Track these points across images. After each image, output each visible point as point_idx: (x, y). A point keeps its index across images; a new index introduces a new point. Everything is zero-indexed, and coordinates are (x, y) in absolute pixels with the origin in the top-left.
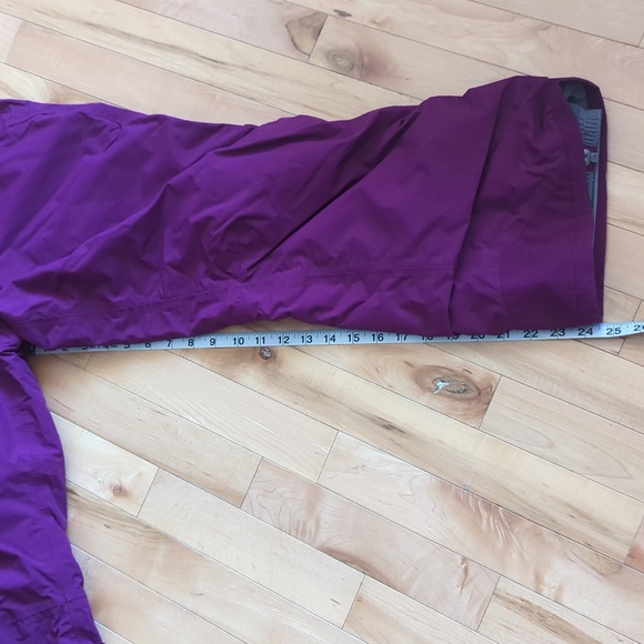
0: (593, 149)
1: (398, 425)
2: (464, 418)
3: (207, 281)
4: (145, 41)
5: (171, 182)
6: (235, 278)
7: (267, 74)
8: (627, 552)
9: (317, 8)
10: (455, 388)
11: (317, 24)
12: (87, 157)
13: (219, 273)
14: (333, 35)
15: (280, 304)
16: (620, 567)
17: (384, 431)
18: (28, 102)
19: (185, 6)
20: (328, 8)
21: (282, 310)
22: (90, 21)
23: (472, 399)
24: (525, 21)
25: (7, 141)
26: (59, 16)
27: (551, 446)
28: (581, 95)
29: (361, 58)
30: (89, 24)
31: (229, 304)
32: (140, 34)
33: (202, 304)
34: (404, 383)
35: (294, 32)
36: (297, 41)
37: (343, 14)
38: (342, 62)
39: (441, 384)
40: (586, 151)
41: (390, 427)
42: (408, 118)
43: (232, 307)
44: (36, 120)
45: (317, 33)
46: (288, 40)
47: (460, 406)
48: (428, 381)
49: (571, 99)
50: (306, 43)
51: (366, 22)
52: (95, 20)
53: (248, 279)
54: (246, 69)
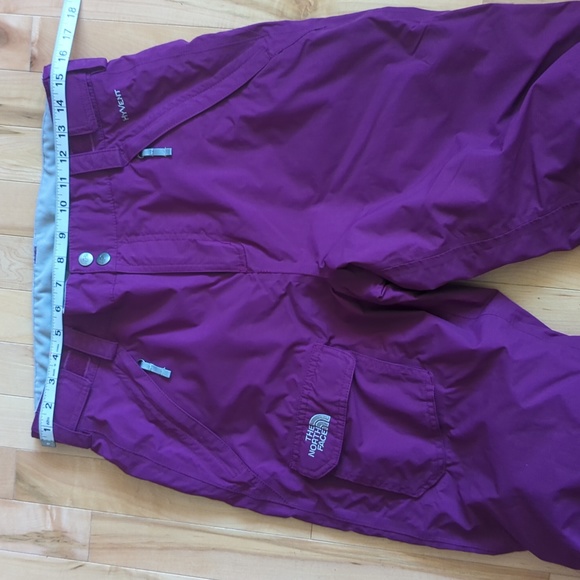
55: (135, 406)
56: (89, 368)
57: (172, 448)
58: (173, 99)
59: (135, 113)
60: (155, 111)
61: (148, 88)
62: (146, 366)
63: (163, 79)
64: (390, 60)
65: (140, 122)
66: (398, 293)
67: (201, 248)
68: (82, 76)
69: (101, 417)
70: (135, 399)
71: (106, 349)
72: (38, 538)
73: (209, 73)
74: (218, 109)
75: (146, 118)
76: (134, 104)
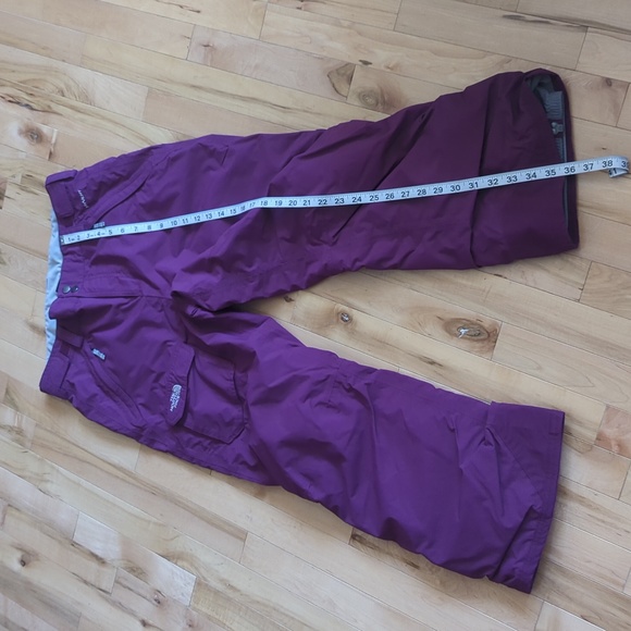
0: (559, 122)
1: (437, 361)
2: (481, 352)
3: (309, 247)
4: (233, 96)
5: (273, 181)
6: (326, 243)
7: (320, 114)
8: (595, 436)
9: (347, 60)
10: (473, 333)
11: (349, 72)
12: (212, 173)
13: (316, 241)
14: (361, 80)
15: (356, 260)
16: (592, 447)
17: (429, 366)
18: (163, 145)
19: (257, 67)
20: (355, 59)
21: (358, 264)
22: (194, 84)
23: (484, 340)
24: (493, 57)
25: (157, 176)
26: (172, 82)
27: (540, 368)
28: (547, 81)
29: (383, 96)
30: (194, 86)
31: (324, 262)
32: (229, 91)
33: (308, 264)
34: (439, 332)
35: (334, 80)
36: (337, 87)
37: (366, 63)
38: (371, 101)
39: (463, 331)
40: (554, 124)
41: (432, 363)
42: (427, 113)
43: (326, 265)
44: (171, 156)
45: (350, 79)
46: (331, 86)
47: (478, 345)
48: (454, 329)
49: (540, 85)
50: (343, 88)
51: (383, 68)
52: (197, 83)
53: (335, 243)
54: (305, 111)
55: (91, 376)
56: (71, 352)
57: (107, 403)
58: (109, 194)
59: (91, 203)
60: (100, 201)
61: (95, 188)
62: (96, 352)
63: (101, 183)
64: (210, 168)
65: (93, 208)
66: (203, 312)
67: (121, 282)
68: (63, 183)
69: (72, 381)
70: (91, 372)
71: (76, 341)
72: (11, 429)
73: (127, 178)
74: (131, 199)
75: (96, 206)
76: (89, 198)
